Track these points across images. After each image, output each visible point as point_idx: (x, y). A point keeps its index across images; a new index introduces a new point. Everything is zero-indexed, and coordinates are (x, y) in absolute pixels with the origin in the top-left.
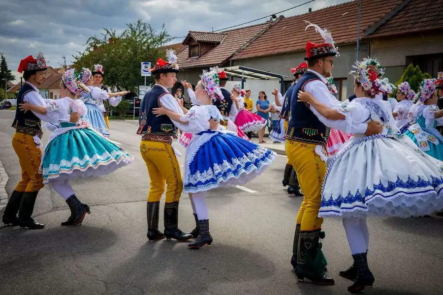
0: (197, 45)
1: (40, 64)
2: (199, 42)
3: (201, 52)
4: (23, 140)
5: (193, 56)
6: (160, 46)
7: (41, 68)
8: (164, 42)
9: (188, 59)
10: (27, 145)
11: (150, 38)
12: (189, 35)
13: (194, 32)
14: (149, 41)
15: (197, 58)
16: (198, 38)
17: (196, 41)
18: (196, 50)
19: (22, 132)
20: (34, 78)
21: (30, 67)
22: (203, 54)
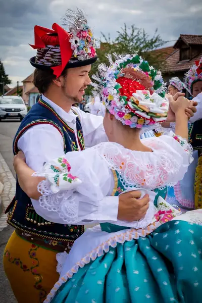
0: (188, 49)
1: (78, 48)
2: (190, 45)
3: (192, 56)
4: (29, 262)
5: (184, 59)
6: (151, 50)
7: (82, 58)
8: (156, 46)
9: (178, 62)
10: (37, 278)
11: (142, 43)
12: (180, 38)
13: (185, 35)
14: (142, 46)
15: (188, 62)
16: (188, 42)
17: (188, 44)
18: (187, 53)
19: (28, 239)
20: (63, 88)
21: (52, 56)
22: (195, 57)
